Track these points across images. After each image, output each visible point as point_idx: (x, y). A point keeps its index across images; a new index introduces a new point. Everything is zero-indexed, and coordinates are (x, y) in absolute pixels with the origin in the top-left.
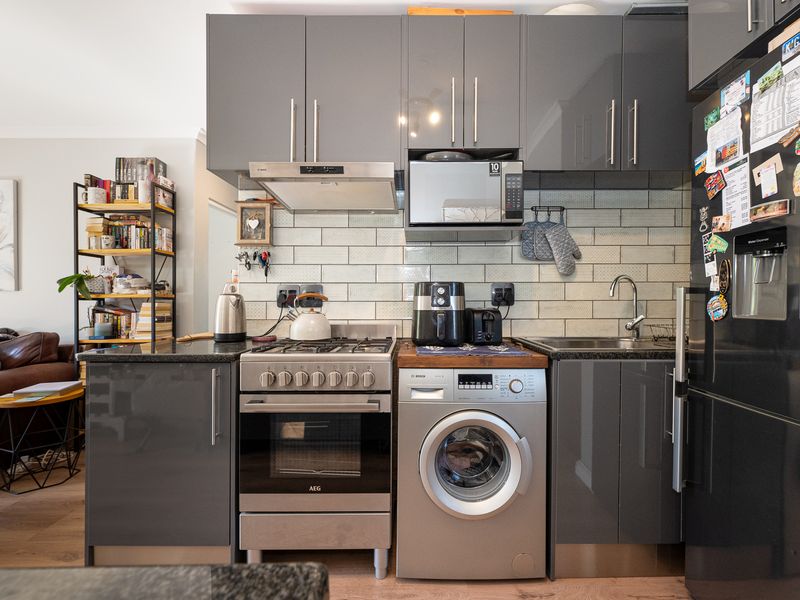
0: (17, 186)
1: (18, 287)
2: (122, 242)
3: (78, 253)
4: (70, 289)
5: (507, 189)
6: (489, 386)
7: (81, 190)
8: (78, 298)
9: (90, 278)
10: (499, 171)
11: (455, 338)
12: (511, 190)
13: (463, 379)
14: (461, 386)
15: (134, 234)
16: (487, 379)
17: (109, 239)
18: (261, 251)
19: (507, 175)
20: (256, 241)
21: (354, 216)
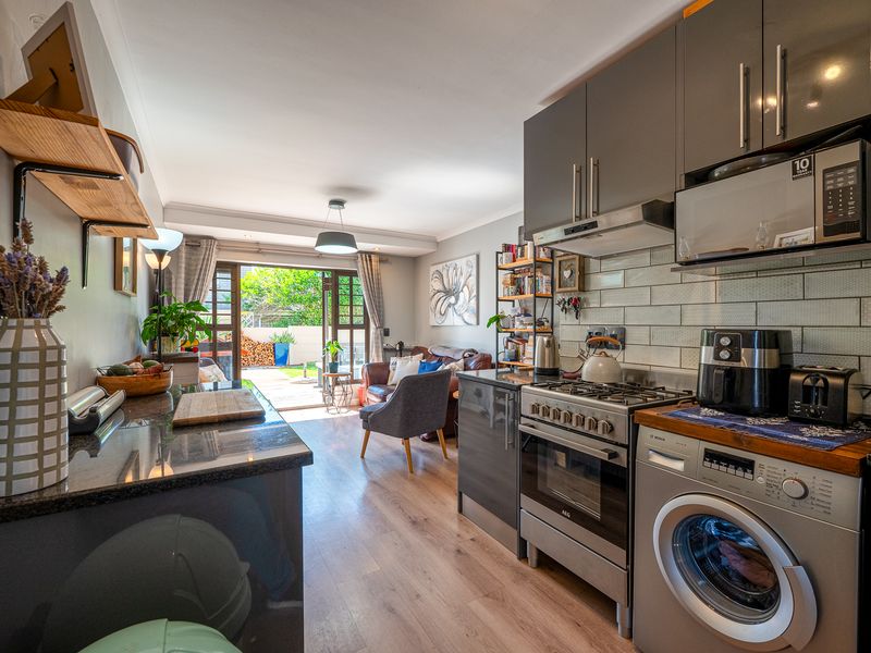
0: (478, 256)
1: (478, 324)
2: (520, 291)
3: (498, 300)
4: (494, 325)
5: (825, 193)
6: (748, 475)
7: (500, 255)
8: (498, 331)
9: (503, 317)
10: (809, 169)
11: (757, 404)
12: (835, 192)
13: (710, 456)
14: (707, 464)
15: (527, 282)
16: (748, 466)
17: (512, 289)
18: (574, 296)
19: (826, 171)
20: (569, 289)
21: (657, 253)
